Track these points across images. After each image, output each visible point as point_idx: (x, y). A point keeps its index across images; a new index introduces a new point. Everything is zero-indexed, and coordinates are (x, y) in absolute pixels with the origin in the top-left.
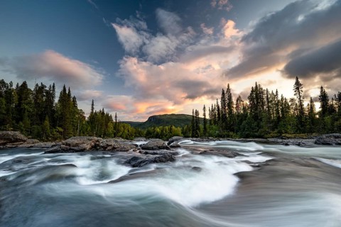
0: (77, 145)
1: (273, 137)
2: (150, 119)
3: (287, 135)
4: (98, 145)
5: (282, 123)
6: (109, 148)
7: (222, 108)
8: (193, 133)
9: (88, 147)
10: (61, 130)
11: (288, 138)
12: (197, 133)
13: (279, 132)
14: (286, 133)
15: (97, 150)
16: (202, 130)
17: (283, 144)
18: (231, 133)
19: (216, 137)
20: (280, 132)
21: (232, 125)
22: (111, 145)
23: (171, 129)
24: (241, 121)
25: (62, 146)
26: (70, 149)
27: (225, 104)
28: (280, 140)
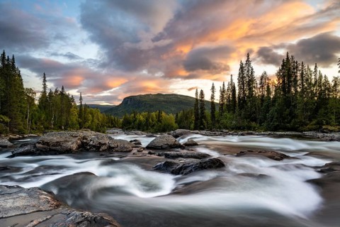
0: (58, 143)
1: (310, 130)
2: (126, 100)
3: (330, 128)
4: (87, 144)
5: (322, 111)
6: (103, 148)
7: (240, 88)
8: (196, 124)
9: (74, 147)
10: (7, 119)
11: (331, 131)
12: (202, 124)
13: (318, 123)
14: (328, 124)
15: (88, 150)
16: (209, 118)
17: (326, 140)
18: (253, 124)
19: (233, 129)
20: (320, 124)
21: (254, 113)
22: (105, 144)
23: (159, 116)
24: (268, 107)
25: (37, 145)
26: (50, 150)
27: (243, 84)
28: (320, 135)
